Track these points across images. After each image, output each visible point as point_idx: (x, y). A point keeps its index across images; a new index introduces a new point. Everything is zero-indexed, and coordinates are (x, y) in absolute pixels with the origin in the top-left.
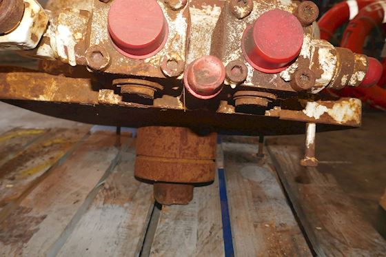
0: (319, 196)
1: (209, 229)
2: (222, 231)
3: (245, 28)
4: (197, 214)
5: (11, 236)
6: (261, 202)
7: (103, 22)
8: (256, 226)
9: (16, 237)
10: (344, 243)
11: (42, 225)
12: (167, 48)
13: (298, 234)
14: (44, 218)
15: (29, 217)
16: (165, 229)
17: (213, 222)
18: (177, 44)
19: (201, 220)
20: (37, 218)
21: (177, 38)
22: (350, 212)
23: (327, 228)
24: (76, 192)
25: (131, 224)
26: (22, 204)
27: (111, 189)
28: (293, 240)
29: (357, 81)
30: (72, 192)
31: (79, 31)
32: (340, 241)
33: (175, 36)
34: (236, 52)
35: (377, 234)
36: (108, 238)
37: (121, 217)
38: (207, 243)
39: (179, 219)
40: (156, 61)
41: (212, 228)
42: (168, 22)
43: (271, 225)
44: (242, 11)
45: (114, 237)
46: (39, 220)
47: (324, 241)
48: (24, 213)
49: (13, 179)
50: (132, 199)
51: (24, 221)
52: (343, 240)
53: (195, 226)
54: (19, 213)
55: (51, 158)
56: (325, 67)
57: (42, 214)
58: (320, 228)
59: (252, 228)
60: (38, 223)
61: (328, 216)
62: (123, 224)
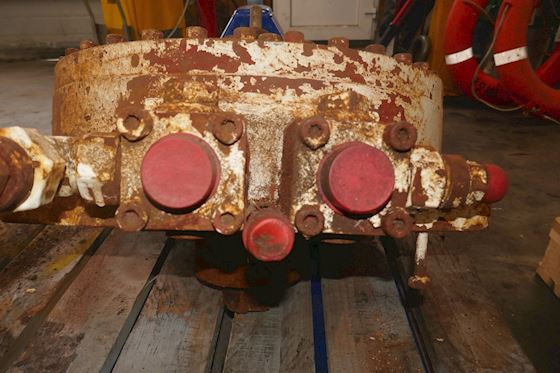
0: (444, 288)
1: (296, 346)
2: (312, 349)
3: (321, 157)
4: (280, 324)
5: (41, 367)
6: (366, 301)
7: (136, 165)
8: (357, 340)
9: (47, 368)
10: (471, 362)
11: (79, 349)
12: (220, 192)
13: (412, 350)
14: (80, 338)
15: (61, 338)
16: (238, 349)
17: (302, 335)
18: (233, 187)
19: (285, 333)
20: (71, 339)
21: (233, 178)
22: (484, 313)
23: (451, 338)
24: (119, 296)
25: (194, 343)
26: (50, 319)
27: (165, 289)
28: (405, 358)
29: (474, 200)
30: (114, 296)
31: (105, 170)
32: (466, 359)
33: (230, 176)
34: (310, 190)
35: (516, 346)
36: (165, 365)
37: (181, 332)
38: (293, 368)
39: (256, 333)
40: (206, 211)
41: (300, 345)
42: (220, 158)
43: (377, 338)
44: (315, 142)
45: (172, 365)
46: (75, 342)
47: (446, 359)
48: (54, 332)
49: (34, 278)
50: (194, 305)
51: (55, 344)
52: (470, 357)
53: (278, 343)
54: (48, 333)
55: (83, 242)
56: (429, 193)
57: (77, 332)
58: (441, 340)
59: (353, 344)
60: (74, 346)
61: (454, 321)
62: (184, 344)
